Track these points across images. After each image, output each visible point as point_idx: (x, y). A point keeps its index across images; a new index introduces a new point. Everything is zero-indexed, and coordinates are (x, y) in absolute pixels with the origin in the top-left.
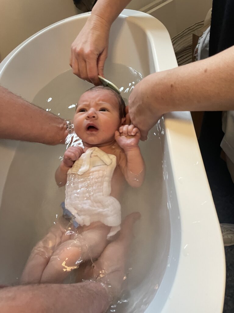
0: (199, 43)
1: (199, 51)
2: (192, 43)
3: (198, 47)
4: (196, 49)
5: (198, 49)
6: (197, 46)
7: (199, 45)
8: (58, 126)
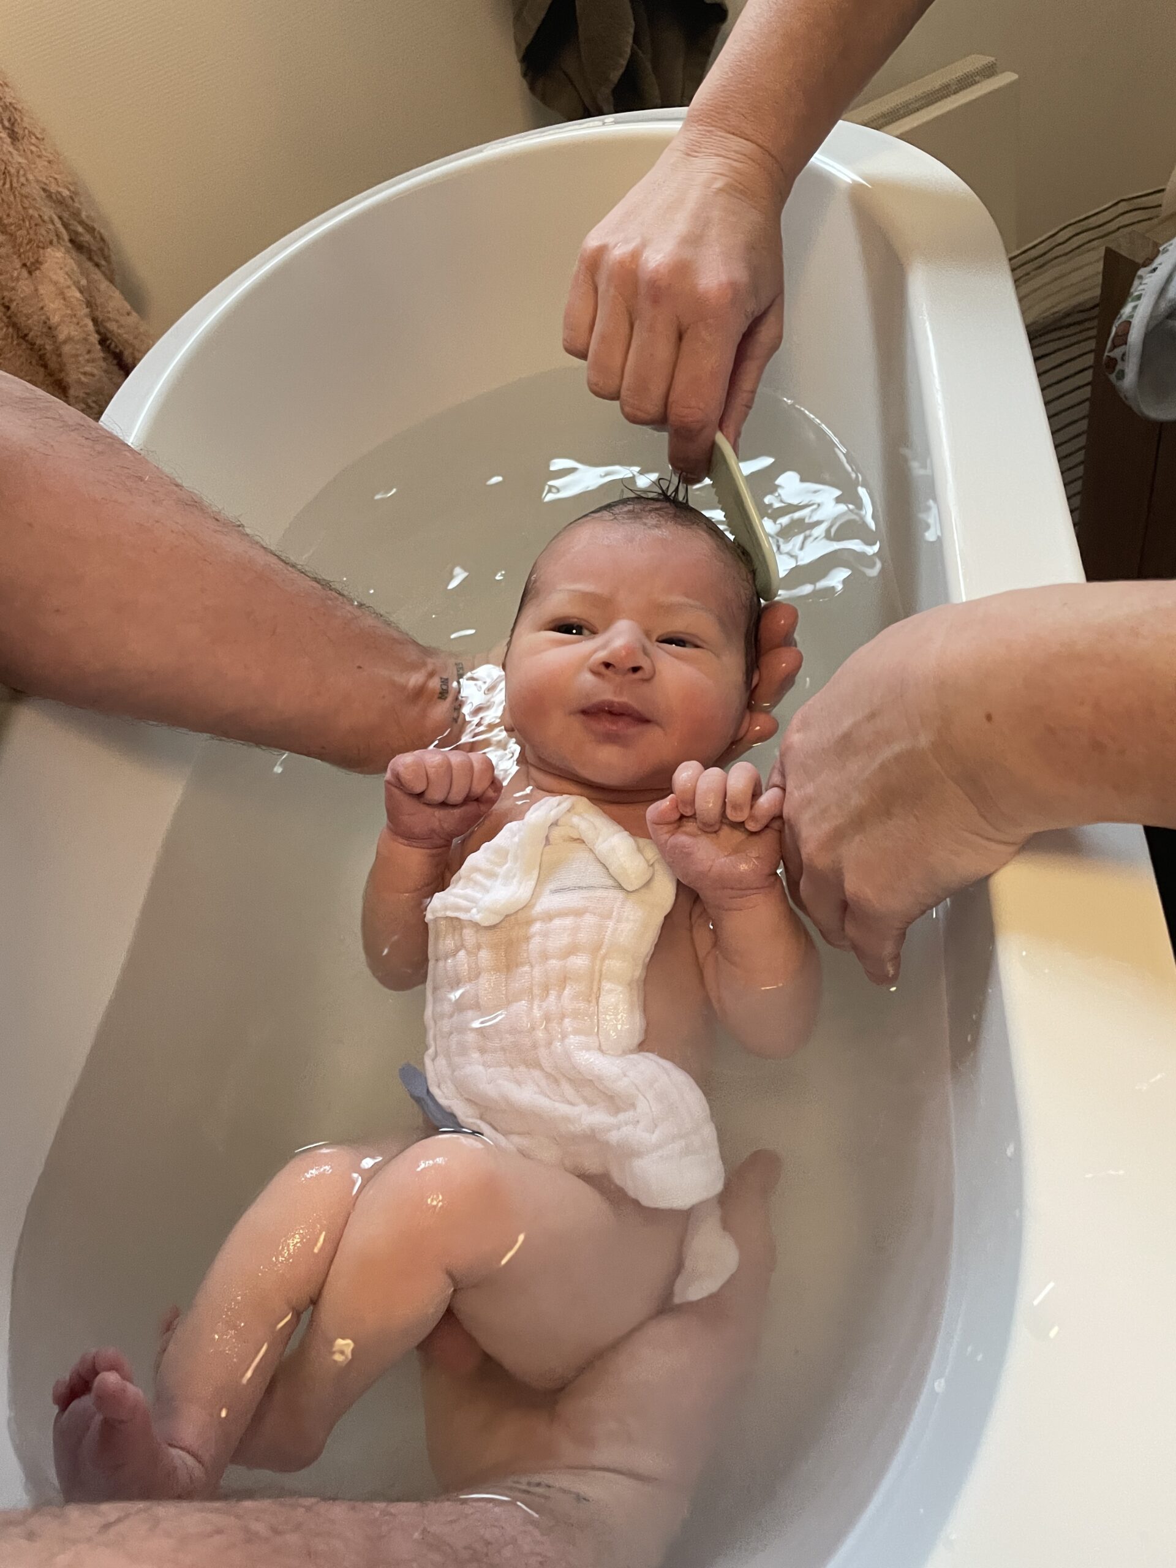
0: (1139, 297)
1: (1136, 335)
2: (1098, 292)
3: (1132, 317)
4: (1117, 323)
5: (1128, 324)
6: (1127, 310)
7: (1135, 307)
8: (400, 678)
